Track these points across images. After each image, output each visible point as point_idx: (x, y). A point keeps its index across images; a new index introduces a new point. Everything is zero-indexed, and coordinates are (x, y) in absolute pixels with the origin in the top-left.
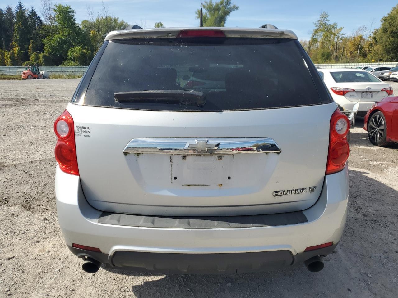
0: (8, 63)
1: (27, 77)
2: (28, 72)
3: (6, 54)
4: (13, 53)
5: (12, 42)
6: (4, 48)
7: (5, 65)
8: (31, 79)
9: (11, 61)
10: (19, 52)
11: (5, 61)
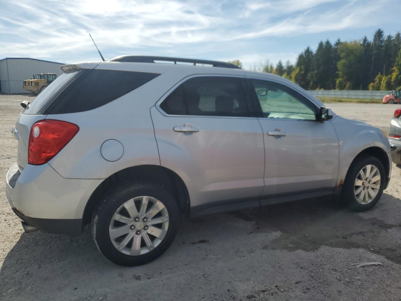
0: (383, 88)
1: (387, 101)
2: (389, 97)
3: (384, 79)
4: (391, 78)
5: (393, 67)
6: (384, 73)
7: (380, 90)
8: (391, 103)
9: (386, 86)
10: (397, 76)
11: (381, 86)
